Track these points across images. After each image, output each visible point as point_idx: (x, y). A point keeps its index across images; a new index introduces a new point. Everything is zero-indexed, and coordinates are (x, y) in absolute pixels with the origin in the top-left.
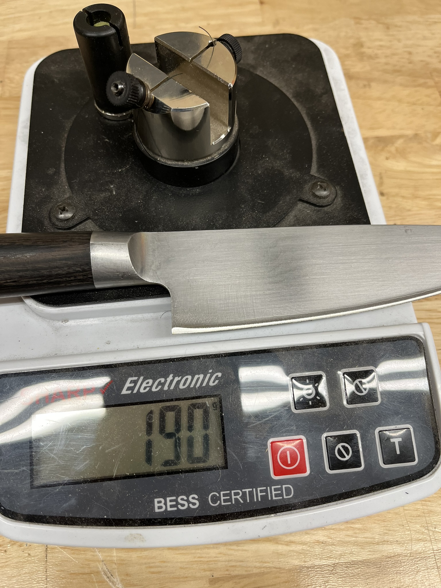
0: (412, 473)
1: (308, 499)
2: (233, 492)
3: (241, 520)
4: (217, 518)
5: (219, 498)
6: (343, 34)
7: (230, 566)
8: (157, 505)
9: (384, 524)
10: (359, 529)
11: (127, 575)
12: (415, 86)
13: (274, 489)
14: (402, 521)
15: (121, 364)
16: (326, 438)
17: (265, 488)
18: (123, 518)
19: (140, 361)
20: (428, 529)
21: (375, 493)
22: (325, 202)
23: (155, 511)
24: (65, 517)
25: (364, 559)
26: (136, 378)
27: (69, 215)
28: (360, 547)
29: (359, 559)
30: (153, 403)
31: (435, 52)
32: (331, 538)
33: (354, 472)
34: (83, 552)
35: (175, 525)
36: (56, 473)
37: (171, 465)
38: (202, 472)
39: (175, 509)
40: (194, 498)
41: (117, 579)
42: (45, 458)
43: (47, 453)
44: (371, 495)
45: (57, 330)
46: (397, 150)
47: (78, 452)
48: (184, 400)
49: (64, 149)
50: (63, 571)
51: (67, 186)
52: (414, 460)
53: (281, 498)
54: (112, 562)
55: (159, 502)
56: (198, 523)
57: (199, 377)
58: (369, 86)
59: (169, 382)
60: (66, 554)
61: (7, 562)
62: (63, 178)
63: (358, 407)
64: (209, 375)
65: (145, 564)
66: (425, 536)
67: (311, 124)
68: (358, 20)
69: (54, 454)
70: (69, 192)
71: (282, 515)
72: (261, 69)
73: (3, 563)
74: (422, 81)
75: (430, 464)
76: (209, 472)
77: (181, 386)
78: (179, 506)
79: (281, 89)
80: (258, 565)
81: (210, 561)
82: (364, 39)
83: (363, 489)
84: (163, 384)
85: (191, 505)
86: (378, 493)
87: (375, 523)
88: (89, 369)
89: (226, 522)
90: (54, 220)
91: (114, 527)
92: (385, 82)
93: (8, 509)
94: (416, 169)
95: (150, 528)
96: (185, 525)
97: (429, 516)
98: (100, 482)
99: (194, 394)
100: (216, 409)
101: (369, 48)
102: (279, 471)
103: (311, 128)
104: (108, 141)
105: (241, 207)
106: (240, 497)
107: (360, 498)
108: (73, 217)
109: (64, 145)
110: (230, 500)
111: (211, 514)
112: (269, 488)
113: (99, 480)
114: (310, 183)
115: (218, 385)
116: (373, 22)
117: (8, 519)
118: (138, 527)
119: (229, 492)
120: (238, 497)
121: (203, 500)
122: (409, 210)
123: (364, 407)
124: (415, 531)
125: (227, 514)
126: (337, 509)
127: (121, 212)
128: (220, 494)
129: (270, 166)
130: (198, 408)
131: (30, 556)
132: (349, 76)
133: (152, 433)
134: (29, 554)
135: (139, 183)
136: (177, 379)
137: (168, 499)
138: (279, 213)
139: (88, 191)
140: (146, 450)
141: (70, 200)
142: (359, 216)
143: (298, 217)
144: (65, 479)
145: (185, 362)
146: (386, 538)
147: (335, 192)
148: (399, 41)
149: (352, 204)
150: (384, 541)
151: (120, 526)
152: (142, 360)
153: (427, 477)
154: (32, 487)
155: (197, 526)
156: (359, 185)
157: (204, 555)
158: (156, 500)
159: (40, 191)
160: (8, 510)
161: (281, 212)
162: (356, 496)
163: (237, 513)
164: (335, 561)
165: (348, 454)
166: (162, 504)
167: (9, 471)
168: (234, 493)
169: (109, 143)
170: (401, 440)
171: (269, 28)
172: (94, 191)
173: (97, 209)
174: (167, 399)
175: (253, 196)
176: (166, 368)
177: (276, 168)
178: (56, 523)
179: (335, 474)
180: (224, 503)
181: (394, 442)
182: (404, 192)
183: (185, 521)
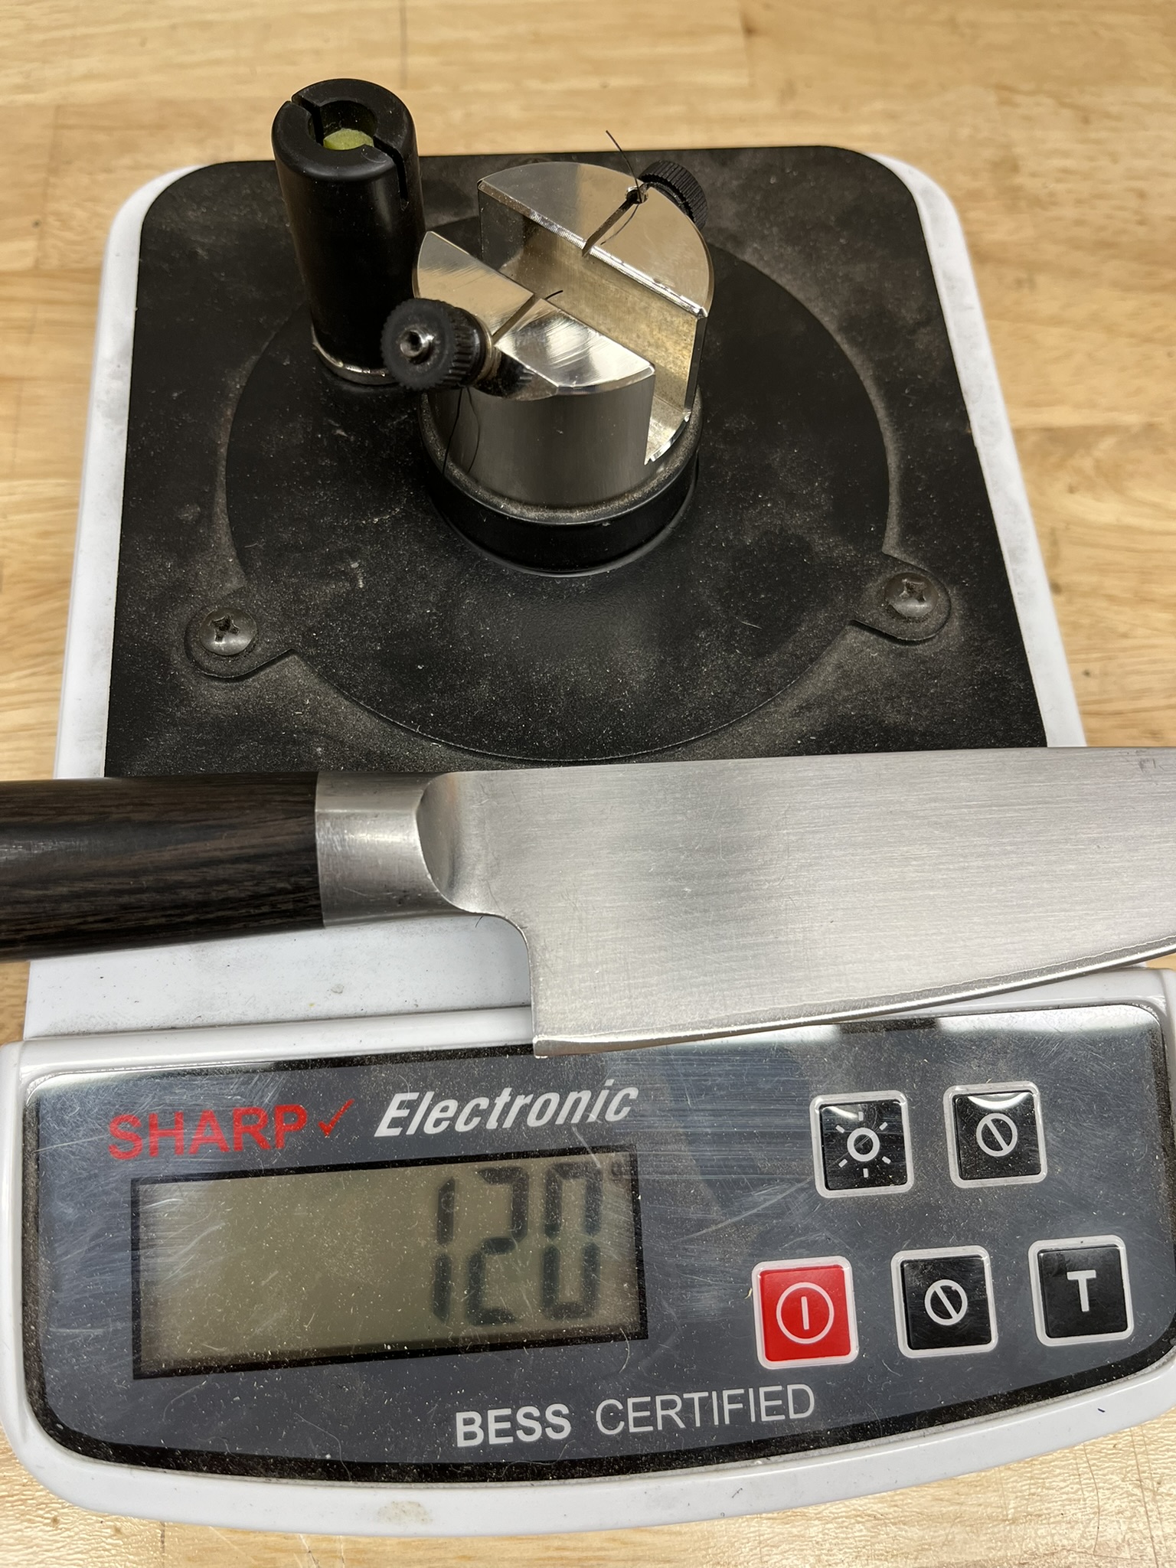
0: (1117, 1359)
1: (851, 1423)
2: (659, 1399)
3: (679, 1471)
4: (617, 1467)
5: (624, 1416)
6: (965, 132)
8: (461, 1429)
10: (969, 1484)
12: (1154, 289)
13: (765, 1393)
15: (377, 1056)
16: (902, 1266)
17: (742, 1391)
18: (373, 1461)
19: (425, 1049)
21: (1022, 1408)
22: (919, 629)
23: (456, 1445)
24: (222, 1454)
26: (414, 1096)
27: (240, 642)
28: (969, 1530)
29: (964, 1559)
30: (458, 1162)
32: (896, 1506)
33: (970, 1355)
35: (508, 1481)
36: (203, 1342)
37: (501, 1325)
38: (581, 1347)
39: (509, 1440)
40: (558, 1415)
42: (173, 1300)
43: (177, 1285)
44: (1011, 1415)
46: (1098, 466)
47: (258, 1286)
48: (538, 1157)
49: (223, 451)
51: (232, 556)
52: (1123, 1327)
53: (783, 1417)
54: (333, 1555)
55: (469, 1422)
56: (567, 1478)
57: (580, 1098)
58: (1032, 284)
59: (501, 1108)
60: (214, 1533)
62: (223, 534)
63: (989, 1187)
67: (886, 408)
68: (1005, 92)
70: (238, 573)
71: (785, 1461)
72: (755, 245)
73: (49, 1551)
74: (1170, 275)
75: (1162, 1338)
76: (599, 1347)
77: (532, 1121)
78: (520, 1434)
79: (808, 305)
82: (1019, 150)
83: (991, 1398)
84: (484, 1114)
85: (549, 1432)
86: (1029, 1410)
88: (291, 1067)
89: (641, 1478)
90: (199, 654)
91: (351, 1483)
92: (1074, 274)
93: (76, 1429)
94: (1147, 523)
95: (444, 1488)
96: (534, 1482)
97: (1145, 1454)
98: (316, 1365)
99: (566, 1143)
100: (622, 1184)
101: (1034, 175)
102: (778, 1348)
103: (886, 420)
104: (343, 434)
105: (697, 638)
106: (677, 1413)
107: (982, 1423)
108: (250, 648)
109: (223, 440)
110: (651, 1420)
111: (600, 1456)
112: (751, 1391)
113: (311, 1360)
114: (881, 578)
115: (629, 1120)
116: (1048, 101)
117: (75, 1454)
118: (413, 1485)
119: (648, 1399)
120: (672, 1413)
121: (581, 1420)
122: (1125, 636)
123: (1002, 1188)
125: (642, 1456)
126: (924, 1448)
127: (380, 640)
128: (625, 1404)
129: (776, 525)
130: (575, 1176)
131: (119, 1536)
132: (980, 255)
133: (452, 1240)
134: (118, 1530)
135: (428, 560)
136: (521, 1101)
137: (492, 1414)
138: (798, 658)
139: (290, 577)
140: (438, 1284)
141: (241, 598)
142: (1007, 673)
143: (846, 668)
144: (225, 1355)
147: (947, 603)
148: (1114, 158)
149: (989, 638)
150: (1031, 1515)
151: (366, 1481)
152: (430, 1049)
153: (1153, 1371)
154: (138, 1374)
155: (564, 1484)
156: (1009, 586)
158: (460, 1417)
160: (75, 1432)
161: (802, 655)
162: (973, 1416)
163: (667, 1452)
165: (958, 1310)
166: (475, 1428)
167: (77, 1331)
168: (662, 1401)
169: (348, 440)
170: (1095, 1276)
171: (767, 104)
172: (305, 575)
173: (314, 626)
174: (494, 1152)
175: (729, 607)
176: (493, 1071)
177: (793, 530)
178: (200, 1470)
179: (923, 1360)
180: (635, 1426)
181: (1077, 1281)
182: (1113, 584)
183: (533, 1472)
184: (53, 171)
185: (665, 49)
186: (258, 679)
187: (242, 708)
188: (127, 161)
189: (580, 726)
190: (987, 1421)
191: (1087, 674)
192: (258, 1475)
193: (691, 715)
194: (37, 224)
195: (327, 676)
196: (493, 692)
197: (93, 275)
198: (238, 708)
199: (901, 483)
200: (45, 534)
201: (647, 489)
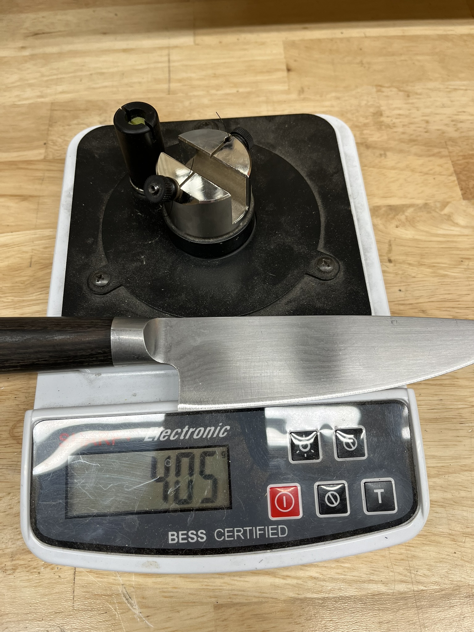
0: (392, 520)
1: (300, 539)
2: (235, 529)
3: (242, 553)
4: (221, 551)
5: (224, 534)
6: (363, 103)
7: (233, 595)
8: (170, 537)
9: (371, 565)
10: (348, 568)
11: (143, 598)
12: (430, 156)
13: (271, 528)
14: (387, 563)
16: (318, 486)
17: (263, 527)
18: (141, 547)
20: (410, 573)
21: (359, 536)
22: (329, 276)
23: (169, 542)
24: (93, 544)
25: (350, 595)
26: (157, 428)
27: (105, 282)
28: (348, 584)
29: (347, 595)
30: (171, 450)
31: (453, 121)
32: (322, 575)
33: (340, 517)
34: (106, 577)
35: (185, 555)
36: (87, 506)
37: (184, 504)
38: (210, 511)
39: (186, 541)
40: (202, 533)
41: (134, 601)
42: (78, 493)
43: (80, 489)
44: (355, 538)
45: (91, 382)
46: (407, 218)
47: (105, 489)
48: (197, 448)
49: (101, 220)
50: (88, 592)
51: (103, 254)
52: (394, 509)
53: (277, 536)
54: (131, 586)
55: (173, 535)
56: (205, 554)
57: (211, 429)
58: (385, 155)
59: (185, 432)
60: (91, 578)
61: (40, 582)
62: (101, 248)
63: (347, 461)
64: (219, 428)
65: (160, 589)
66: (407, 578)
67: (322, 202)
68: (379, 87)
69: (86, 490)
70: (105, 260)
71: (278, 551)
72: (279, 148)
73: (37, 583)
74: (436, 150)
75: (408, 513)
76: (216, 512)
77: (195, 437)
78: (190, 540)
79: (296, 168)
80: (257, 594)
81: (216, 589)
82: (382, 108)
83: (348, 532)
84: (180, 434)
85: (199, 539)
86: (361, 537)
87: (363, 564)
89: (229, 555)
90: (91, 286)
91: (134, 555)
92: (401, 151)
93: (46, 535)
94: (423, 238)
95: (164, 557)
96: (194, 556)
97: (412, 561)
98: (123, 515)
99: (206, 444)
100: (224, 458)
101: (388, 117)
102: (276, 513)
103: (321, 205)
104: (140, 214)
105: (254, 279)
106: (241, 534)
108: (108, 284)
110: (233, 536)
111: (216, 548)
112: (266, 527)
114: (316, 259)
115: (227, 437)
116: (395, 90)
117: (45, 544)
118: (154, 556)
119: (232, 529)
121: (210, 535)
122: (414, 277)
123: (352, 461)
124: (398, 573)
125: (230, 548)
126: (325, 549)
127: (150, 281)
128: (224, 531)
129: (282, 242)
130: (209, 455)
131: (60, 578)
133: (169, 476)
134: (60, 576)
135: (166, 255)
136: (191, 430)
137: (180, 533)
138: (287, 285)
139: (122, 261)
140: (164, 490)
141: (105, 268)
142: (359, 290)
143: (304, 289)
144: (94, 512)
145: (199, 415)
146: (372, 578)
147: (338, 267)
148: (418, 109)
149: (353, 278)
150: (370, 580)
151: (139, 554)
153: (405, 525)
154: (67, 518)
155: (204, 557)
157: (210, 584)
158: (170, 533)
159: (80, 258)
160: (46, 537)
161: (289, 285)
162: (342, 538)
163: (238, 547)
164: (325, 595)
165: (336, 502)
166: (175, 537)
167: (48, 503)
168: (237, 530)
169: (142, 216)
170: (383, 491)
171: (294, 96)
172: (127, 261)
173: (129, 277)
174: (182, 447)
175: (265, 269)
176: (182, 420)
177: (287, 243)
178: (86, 550)
179: (325, 518)
180: (227, 538)
181: (377, 493)
182: (411, 260)
183: (193, 552)
184: (50, 125)
185: (259, 78)
186: (111, 294)
187: (105, 303)
188: (75, 122)
189: (214, 308)
190: (346, 540)
191: (400, 290)
192: (104, 551)
193: (251, 304)
194: (45, 144)
195: (133, 293)
196: (186, 297)
197: (63, 161)
198: (104, 303)
199: (325, 227)
200: (46, 248)
201: (235, 232)
